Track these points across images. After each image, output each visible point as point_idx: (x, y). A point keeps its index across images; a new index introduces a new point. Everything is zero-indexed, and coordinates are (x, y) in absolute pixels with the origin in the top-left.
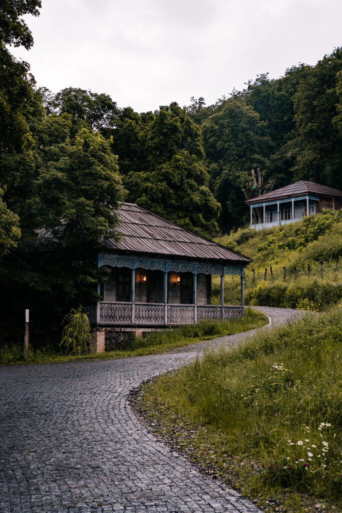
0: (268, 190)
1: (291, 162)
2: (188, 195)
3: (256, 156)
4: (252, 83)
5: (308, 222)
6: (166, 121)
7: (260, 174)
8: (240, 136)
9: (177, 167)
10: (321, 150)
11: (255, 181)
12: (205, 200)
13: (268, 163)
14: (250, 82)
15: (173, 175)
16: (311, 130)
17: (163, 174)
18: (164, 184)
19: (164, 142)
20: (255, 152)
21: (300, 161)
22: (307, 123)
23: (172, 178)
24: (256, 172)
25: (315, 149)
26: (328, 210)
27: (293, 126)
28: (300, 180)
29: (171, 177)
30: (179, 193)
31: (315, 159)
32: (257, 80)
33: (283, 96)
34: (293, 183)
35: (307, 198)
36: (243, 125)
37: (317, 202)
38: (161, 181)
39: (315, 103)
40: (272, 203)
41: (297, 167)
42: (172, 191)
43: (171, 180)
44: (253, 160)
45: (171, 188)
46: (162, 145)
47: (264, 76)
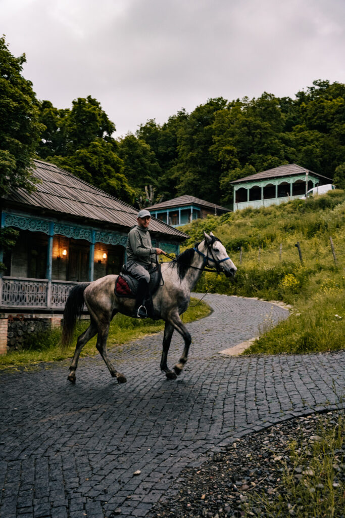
0: (158, 202)
1: (176, 181)
2: (105, 181)
3: (148, 177)
4: (143, 126)
5: (196, 225)
6: (84, 109)
7: (151, 190)
8: (136, 161)
9: (95, 153)
10: (200, 173)
11: (148, 195)
12: (122, 186)
13: (156, 183)
14: (141, 125)
15: (90, 159)
16: (192, 157)
17: (81, 158)
18: (82, 167)
19: (82, 129)
20: (146, 174)
21: (182, 181)
22: (188, 152)
23: (91, 162)
24: (149, 189)
25: (194, 172)
26: (212, 216)
27: (176, 155)
28: (184, 194)
29: (89, 161)
30: (97, 177)
31: (194, 179)
32: (147, 124)
33: (167, 133)
34: (177, 197)
35: (192, 208)
36: (139, 152)
37: (198, 211)
38: (79, 165)
39: (195, 137)
40: (163, 212)
41: (180, 186)
42: (90, 174)
43: (89, 163)
44: (145, 180)
45: (89, 172)
46: (80, 131)
47: (152, 121)
